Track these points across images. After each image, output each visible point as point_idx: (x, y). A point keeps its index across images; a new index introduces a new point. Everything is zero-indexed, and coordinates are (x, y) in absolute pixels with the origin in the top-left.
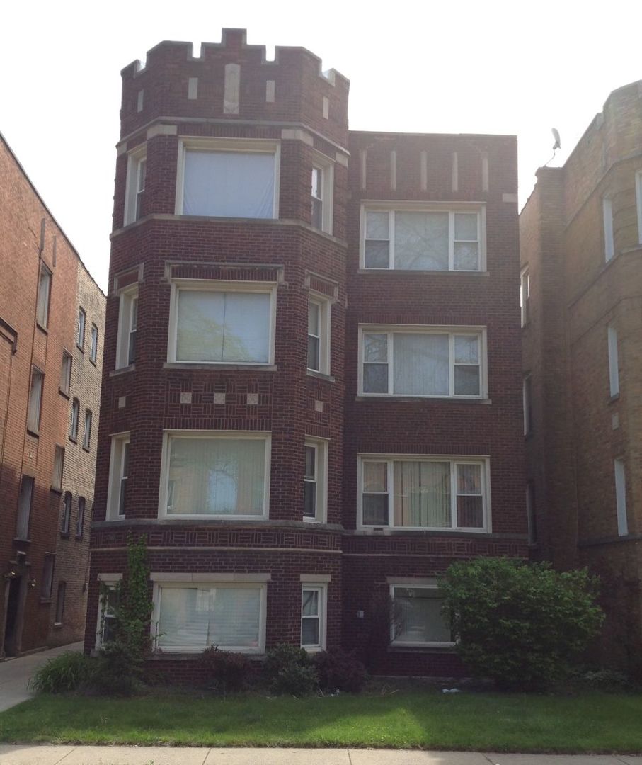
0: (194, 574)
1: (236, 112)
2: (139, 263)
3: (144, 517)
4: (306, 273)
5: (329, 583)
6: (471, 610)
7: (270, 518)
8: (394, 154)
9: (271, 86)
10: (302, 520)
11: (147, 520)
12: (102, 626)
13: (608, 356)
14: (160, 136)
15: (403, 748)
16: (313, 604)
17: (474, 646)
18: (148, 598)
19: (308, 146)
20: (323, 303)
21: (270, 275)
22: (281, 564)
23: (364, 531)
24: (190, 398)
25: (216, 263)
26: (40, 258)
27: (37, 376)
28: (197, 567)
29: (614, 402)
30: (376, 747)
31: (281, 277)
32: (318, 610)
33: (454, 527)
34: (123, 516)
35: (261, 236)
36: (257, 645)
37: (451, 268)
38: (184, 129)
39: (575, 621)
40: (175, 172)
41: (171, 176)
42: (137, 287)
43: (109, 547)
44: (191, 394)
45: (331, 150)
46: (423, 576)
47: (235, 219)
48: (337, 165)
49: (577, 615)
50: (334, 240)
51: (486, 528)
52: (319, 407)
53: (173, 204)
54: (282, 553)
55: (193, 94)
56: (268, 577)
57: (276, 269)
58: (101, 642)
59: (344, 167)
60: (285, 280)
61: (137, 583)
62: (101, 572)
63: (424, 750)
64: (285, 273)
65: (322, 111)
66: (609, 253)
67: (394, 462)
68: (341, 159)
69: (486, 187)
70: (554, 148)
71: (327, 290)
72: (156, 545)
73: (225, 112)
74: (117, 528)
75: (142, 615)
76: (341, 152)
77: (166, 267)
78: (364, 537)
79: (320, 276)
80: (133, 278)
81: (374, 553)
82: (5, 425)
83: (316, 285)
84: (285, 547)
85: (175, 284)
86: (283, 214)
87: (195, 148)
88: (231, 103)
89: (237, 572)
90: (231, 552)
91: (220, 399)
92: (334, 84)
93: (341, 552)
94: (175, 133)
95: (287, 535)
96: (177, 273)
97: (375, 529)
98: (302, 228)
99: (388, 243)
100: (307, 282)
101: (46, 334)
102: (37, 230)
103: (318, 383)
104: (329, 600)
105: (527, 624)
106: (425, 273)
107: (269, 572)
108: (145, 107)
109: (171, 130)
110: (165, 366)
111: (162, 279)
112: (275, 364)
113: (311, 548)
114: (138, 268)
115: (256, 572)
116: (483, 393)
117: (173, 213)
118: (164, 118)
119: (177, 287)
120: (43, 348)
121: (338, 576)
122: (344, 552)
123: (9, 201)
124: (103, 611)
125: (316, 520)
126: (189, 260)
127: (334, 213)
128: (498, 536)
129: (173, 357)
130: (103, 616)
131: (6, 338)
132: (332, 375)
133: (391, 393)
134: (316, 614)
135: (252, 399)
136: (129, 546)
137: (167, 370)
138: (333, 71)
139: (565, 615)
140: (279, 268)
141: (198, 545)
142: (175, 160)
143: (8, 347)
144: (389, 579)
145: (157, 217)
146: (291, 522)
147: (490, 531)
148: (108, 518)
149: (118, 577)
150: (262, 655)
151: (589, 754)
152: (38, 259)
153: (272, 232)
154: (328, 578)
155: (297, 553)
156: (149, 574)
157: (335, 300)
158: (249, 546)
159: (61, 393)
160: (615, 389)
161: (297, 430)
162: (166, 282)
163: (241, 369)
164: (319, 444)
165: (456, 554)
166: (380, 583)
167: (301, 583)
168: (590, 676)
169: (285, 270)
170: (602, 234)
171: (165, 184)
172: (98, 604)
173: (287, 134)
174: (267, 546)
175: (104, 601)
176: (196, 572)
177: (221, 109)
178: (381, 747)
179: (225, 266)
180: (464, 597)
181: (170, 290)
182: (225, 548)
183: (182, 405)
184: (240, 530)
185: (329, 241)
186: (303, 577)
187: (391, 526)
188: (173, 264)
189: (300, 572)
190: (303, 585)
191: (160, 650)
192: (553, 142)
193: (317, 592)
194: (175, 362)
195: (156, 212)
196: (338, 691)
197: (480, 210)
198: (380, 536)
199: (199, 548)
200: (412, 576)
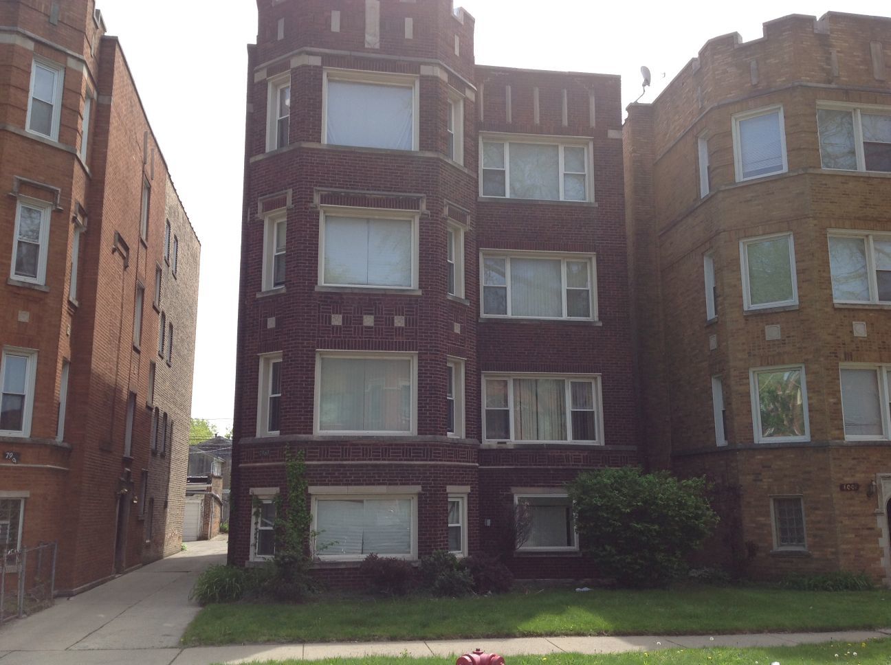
0: (350, 487)
1: (377, 46)
2: (286, 189)
3: (300, 433)
4: (445, 203)
5: (469, 494)
6: (605, 515)
7: (419, 434)
8: (509, 89)
9: (409, 23)
10: (446, 435)
11: (303, 437)
12: (256, 538)
13: (704, 282)
14: (304, 66)
15: (590, 635)
16: (455, 514)
17: (608, 548)
18: (307, 510)
19: (444, 82)
20: (457, 230)
21: (413, 204)
22: (431, 477)
23: (489, 445)
24: (341, 319)
25: (363, 192)
26: (143, 171)
27: (140, 291)
28: (352, 481)
29: (711, 325)
30: (567, 635)
31: (423, 206)
32: (460, 519)
33: (570, 440)
34: (277, 433)
35: (404, 167)
36: (409, 553)
37: (562, 199)
38: (328, 60)
39: (697, 522)
40: (321, 102)
41: (316, 106)
42: (285, 211)
43: (262, 462)
44: (341, 316)
45: (462, 86)
46: (543, 486)
47: (381, 150)
48: (466, 100)
49: (697, 517)
50: (466, 171)
51: (599, 440)
52: (457, 329)
53: (319, 132)
54: (432, 466)
55: (335, 26)
56: (418, 489)
57: (418, 199)
58: (255, 554)
59: (472, 102)
60: (427, 209)
61: (297, 496)
62: (254, 486)
63: (608, 636)
64: (427, 203)
65: (454, 48)
66: (705, 191)
67: (514, 380)
68: (470, 95)
69: (593, 123)
70: (644, 85)
71: (461, 218)
72: (313, 460)
73: (366, 46)
74: (269, 444)
75: (303, 526)
76: (470, 88)
77: (315, 194)
78: (489, 451)
79: (456, 205)
80: (282, 203)
81: (499, 465)
82: (119, 342)
83: (453, 214)
84: (433, 460)
85: (323, 210)
86: (423, 145)
87: (337, 79)
88: (372, 38)
89: (390, 484)
90: (384, 466)
91: (369, 321)
92: (462, 23)
93: (477, 464)
94: (319, 64)
95: (435, 449)
96: (324, 200)
97: (499, 443)
98: (442, 161)
99: (504, 172)
100: (446, 211)
101: (146, 247)
102: (141, 143)
103: (456, 305)
104: (469, 509)
105: (656, 527)
106: (540, 203)
107: (419, 484)
108: (285, 36)
109: (315, 61)
110: (317, 289)
111: (311, 205)
112: (420, 288)
113: (455, 461)
114: (286, 193)
115: (408, 484)
116: (594, 316)
117: (319, 141)
118: (308, 49)
119: (324, 213)
120: (144, 262)
121: (475, 487)
122: (481, 465)
123: (125, 116)
124: (256, 523)
125: (455, 435)
126: (336, 187)
127: (464, 145)
128: (610, 448)
129: (323, 281)
130: (256, 529)
131: (121, 254)
132: (466, 298)
133: (509, 315)
134: (458, 522)
135: (399, 322)
136: (288, 460)
137: (319, 293)
138: (461, 9)
139: (688, 518)
140: (421, 197)
141: (352, 460)
142: (321, 90)
143: (121, 262)
144: (514, 490)
145: (306, 145)
146: (439, 438)
147: (603, 443)
148: (258, 435)
149: (275, 491)
150: (415, 562)
151: (746, 634)
152: (141, 172)
153: (414, 163)
154: (468, 489)
155: (444, 466)
156: (307, 488)
157: (468, 228)
158: (401, 460)
159: (154, 307)
160: (711, 314)
161: (440, 351)
162: (317, 207)
163: (388, 293)
164: (456, 363)
165: (573, 465)
166: (505, 493)
167: (447, 494)
168: (694, 573)
169: (427, 199)
170: (697, 170)
171: (311, 113)
172: (251, 517)
173: (426, 70)
174: (416, 460)
175: (257, 514)
176: (350, 484)
177: (363, 43)
178: (571, 635)
179: (370, 194)
180: (599, 504)
181: (319, 216)
182: (378, 462)
183: (333, 327)
184: (391, 445)
185: (460, 171)
186: (449, 489)
187: (512, 441)
188: (322, 191)
189: (447, 484)
190: (449, 495)
191: (319, 559)
192: (642, 80)
193: (458, 502)
194: (323, 284)
195: (304, 140)
196: (490, 592)
197: (587, 144)
198: (504, 449)
199: (353, 462)
200: (534, 486)
